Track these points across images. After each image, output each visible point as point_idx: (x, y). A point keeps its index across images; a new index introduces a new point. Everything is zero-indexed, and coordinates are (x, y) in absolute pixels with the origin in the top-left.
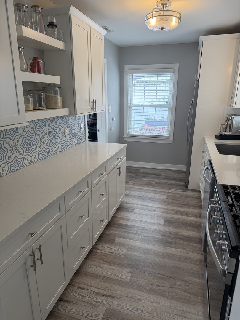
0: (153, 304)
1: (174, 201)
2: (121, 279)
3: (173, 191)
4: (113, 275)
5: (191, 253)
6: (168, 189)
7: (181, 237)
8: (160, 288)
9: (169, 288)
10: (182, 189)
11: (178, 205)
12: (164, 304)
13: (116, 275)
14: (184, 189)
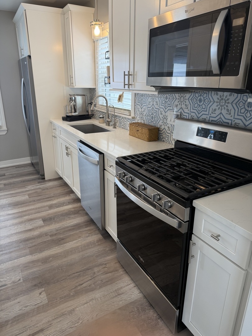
0: (88, 304)
1: (39, 198)
2: (37, 306)
3: (30, 187)
4: (24, 309)
5: (89, 238)
6: (24, 187)
7: (70, 228)
8: (84, 285)
9: (92, 280)
10: (39, 182)
11: (46, 200)
12: (97, 297)
13: (27, 306)
14: (41, 182)
